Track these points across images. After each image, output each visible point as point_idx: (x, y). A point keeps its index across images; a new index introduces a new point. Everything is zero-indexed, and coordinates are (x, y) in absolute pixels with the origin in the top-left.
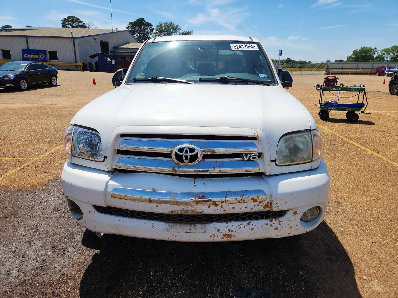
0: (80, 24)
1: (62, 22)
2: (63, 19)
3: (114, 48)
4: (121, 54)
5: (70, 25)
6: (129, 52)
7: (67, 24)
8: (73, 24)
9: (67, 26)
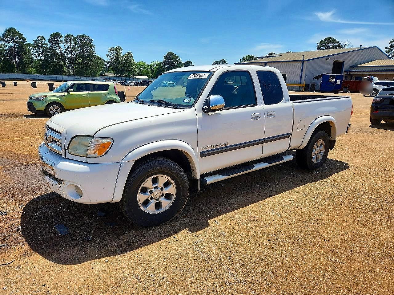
0: (336, 44)
1: (318, 45)
2: (319, 42)
3: (350, 67)
4: (357, 73)
5: (325, 46)
6: (366, 71)
7: (322, 47)
8: (328, 45)
9: (322, 48)
